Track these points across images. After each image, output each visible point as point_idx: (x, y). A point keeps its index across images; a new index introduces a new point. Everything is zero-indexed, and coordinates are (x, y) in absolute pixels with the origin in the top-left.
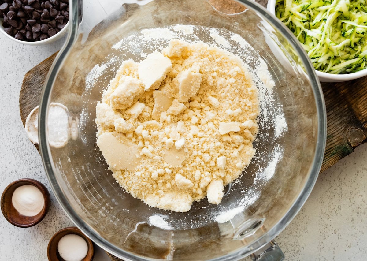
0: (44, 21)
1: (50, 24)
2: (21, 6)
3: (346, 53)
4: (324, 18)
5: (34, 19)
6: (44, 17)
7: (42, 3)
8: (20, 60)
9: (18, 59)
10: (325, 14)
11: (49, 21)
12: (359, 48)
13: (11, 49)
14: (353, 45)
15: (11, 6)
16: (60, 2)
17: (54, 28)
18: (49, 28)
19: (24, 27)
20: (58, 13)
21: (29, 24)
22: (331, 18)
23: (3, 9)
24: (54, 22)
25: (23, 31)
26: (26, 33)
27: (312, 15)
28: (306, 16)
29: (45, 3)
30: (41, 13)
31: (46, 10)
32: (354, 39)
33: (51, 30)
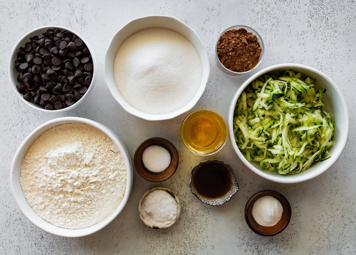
0: (55, 93)
1: (59, 97)
2: (40, 73)
3: (309, 150)
4: (279, 134)
5: (47, 88)
6: (56, 90)
7: (60, 77)
8: (25, 113)
9: (24, 112)
10: (278, 130)
11: (59, 94)
12: (318, 144)
13: (16, 102)
14: (312, 144)
15: (30, 69)
16: (76, 82)
17: (62, 102)
18: (58, 100)
19: (35, 91)
20: (70, 90)
21: (40, 90)
22: (284, 132)
23: (23, 69)
24: (63, 97)
25: (33, 93)
26: (35, 96)
27: (268, 134)
28: (264, 137)
29: (62, 78)
30: (55, 85)
31: (59, 85)
32: (310, 140)
33: (58, 103)
